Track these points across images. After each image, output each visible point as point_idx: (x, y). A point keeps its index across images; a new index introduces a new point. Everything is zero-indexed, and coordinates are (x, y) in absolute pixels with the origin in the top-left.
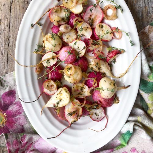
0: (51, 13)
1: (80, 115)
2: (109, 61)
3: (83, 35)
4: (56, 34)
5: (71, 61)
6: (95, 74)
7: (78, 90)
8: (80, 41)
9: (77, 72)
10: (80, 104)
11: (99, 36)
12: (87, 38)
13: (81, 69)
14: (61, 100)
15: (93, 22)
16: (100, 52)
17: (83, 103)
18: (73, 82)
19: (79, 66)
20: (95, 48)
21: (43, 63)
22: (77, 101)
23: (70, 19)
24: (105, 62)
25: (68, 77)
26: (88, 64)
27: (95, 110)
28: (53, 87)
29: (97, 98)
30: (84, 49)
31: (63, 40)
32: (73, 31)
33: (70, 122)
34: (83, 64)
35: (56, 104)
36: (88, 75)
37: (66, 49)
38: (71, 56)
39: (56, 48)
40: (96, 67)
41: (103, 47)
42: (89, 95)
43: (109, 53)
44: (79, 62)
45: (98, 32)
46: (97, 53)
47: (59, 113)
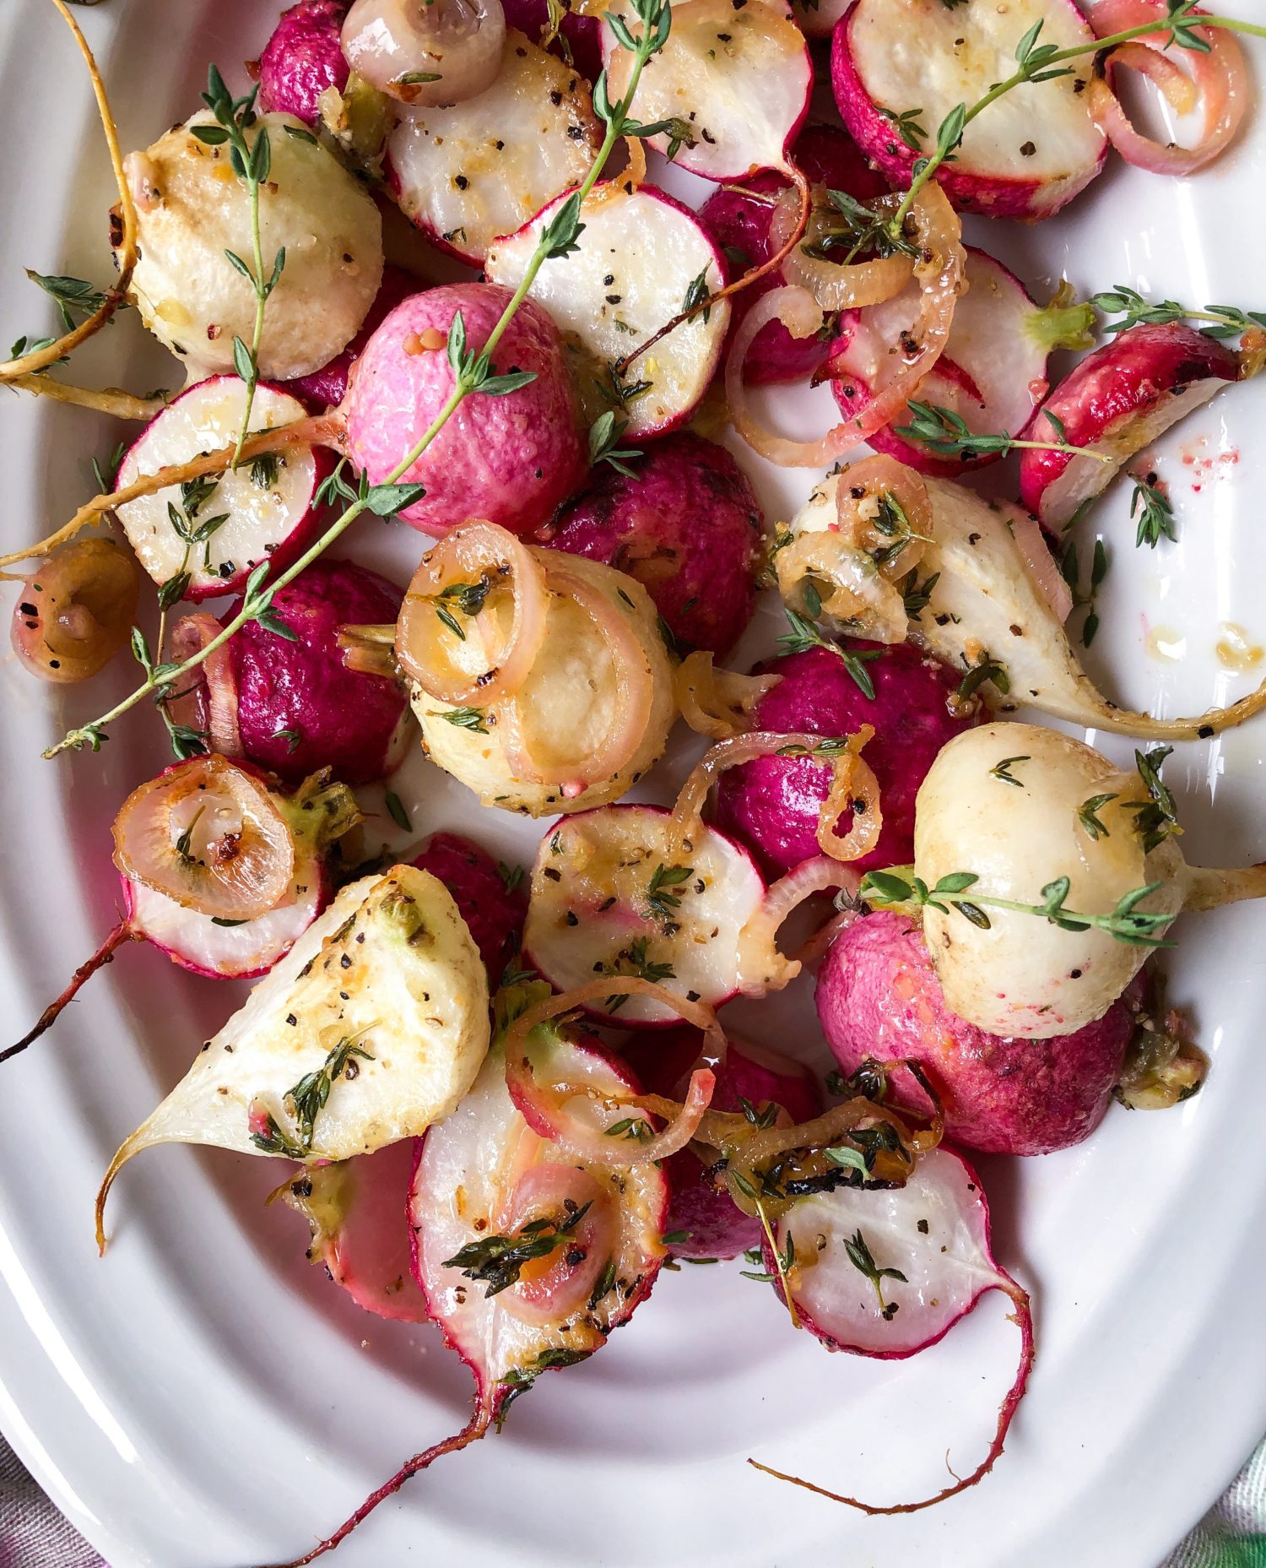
1: (628, 1267)
2: (1057, 497)
3: (682, 131)
5: (501, 494)
6: (861, 676)
7: (608, 906)
8: (639, 202)
9: (590, 646)
10: (638, 1113)
11: (911, 123)
12: (740, 169)
13: (648, 608)
14: (346, 1060)
16: (931, 355)
17: (680, 1097)
18: (533, 794)
19: (623, 561)
20: (852, 301)
22: (594, 1066)
24: (994, 507)
25: (453, 718)
26: (759, 547)
27: (854, 1194)
28: (257, 864)
29: (875, 1029)
30: (700, 320)
31: (403, 202)
32: (540, 73)
33: (489, 1361)
34: (683, 537)
35: (289, 1111)
36: (754, 689)
37: (436, 314)
38: (496, 418)
39: (297, 305)
40: (867, 560)
41: (965, 284)
42: (772, 971)
43: (1047, 379)
44: (628, 513)
45: (896, 68)
46: (888, 379)
47: (332, 1238)
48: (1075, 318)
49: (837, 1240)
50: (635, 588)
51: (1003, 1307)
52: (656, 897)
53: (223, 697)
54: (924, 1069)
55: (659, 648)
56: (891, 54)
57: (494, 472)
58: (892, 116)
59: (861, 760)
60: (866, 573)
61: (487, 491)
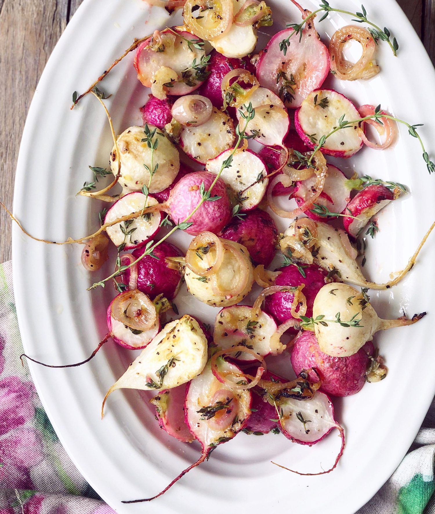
0: (143, 56)
2: (352, 227)
3: (256, 134)
4: (161, 128)
5: (211, 224)
6: (302, 272)
7: (236, 331)
8: (246, 153)
9: (233, 262)
10: (243, 379)
11: (313, 137)
12: (272, 144)
13: (248, 253)
14: (172, 362)
15: (294, 87)
16: (319, 192)
17: (255, 375)
18: (218, 299)
19: (240, 241)
20: (299, 179)
21: (109, 233)
22: (233, 368)
23: (210, 76)
24: (336, 230)
25: (199, 279)
26: (276, 239)
27: (299, 403)
28: (146, 317)
29: (305, 361)
30: (261, 183)
31: (184, 149)
32: (220, 118)
33: (206, 442)
34: (256, 236)
35: (157, 376)
36: (274, 275)
37: (196, 181)
38: (211, 206)
39: (159, 176)
40: (302, 243)
41: (327, 175)
42: (279, 347)
43: (350, 198)
44: (242, 229)
45: (310, 123)
46: (308, 198)
47: (164, 412)
48: (358, 182)
49: (294, 414)
50: (244, 248)
51: (338, 433)
52: (248, 329)
53: (134, 276)
54: (317, 370)
55: (250, 264)
56: (309, 120)
57: (209, 219)
58: (309, 136)
59: (301, 293)
60: (301, 246)
61: (207, 224)
